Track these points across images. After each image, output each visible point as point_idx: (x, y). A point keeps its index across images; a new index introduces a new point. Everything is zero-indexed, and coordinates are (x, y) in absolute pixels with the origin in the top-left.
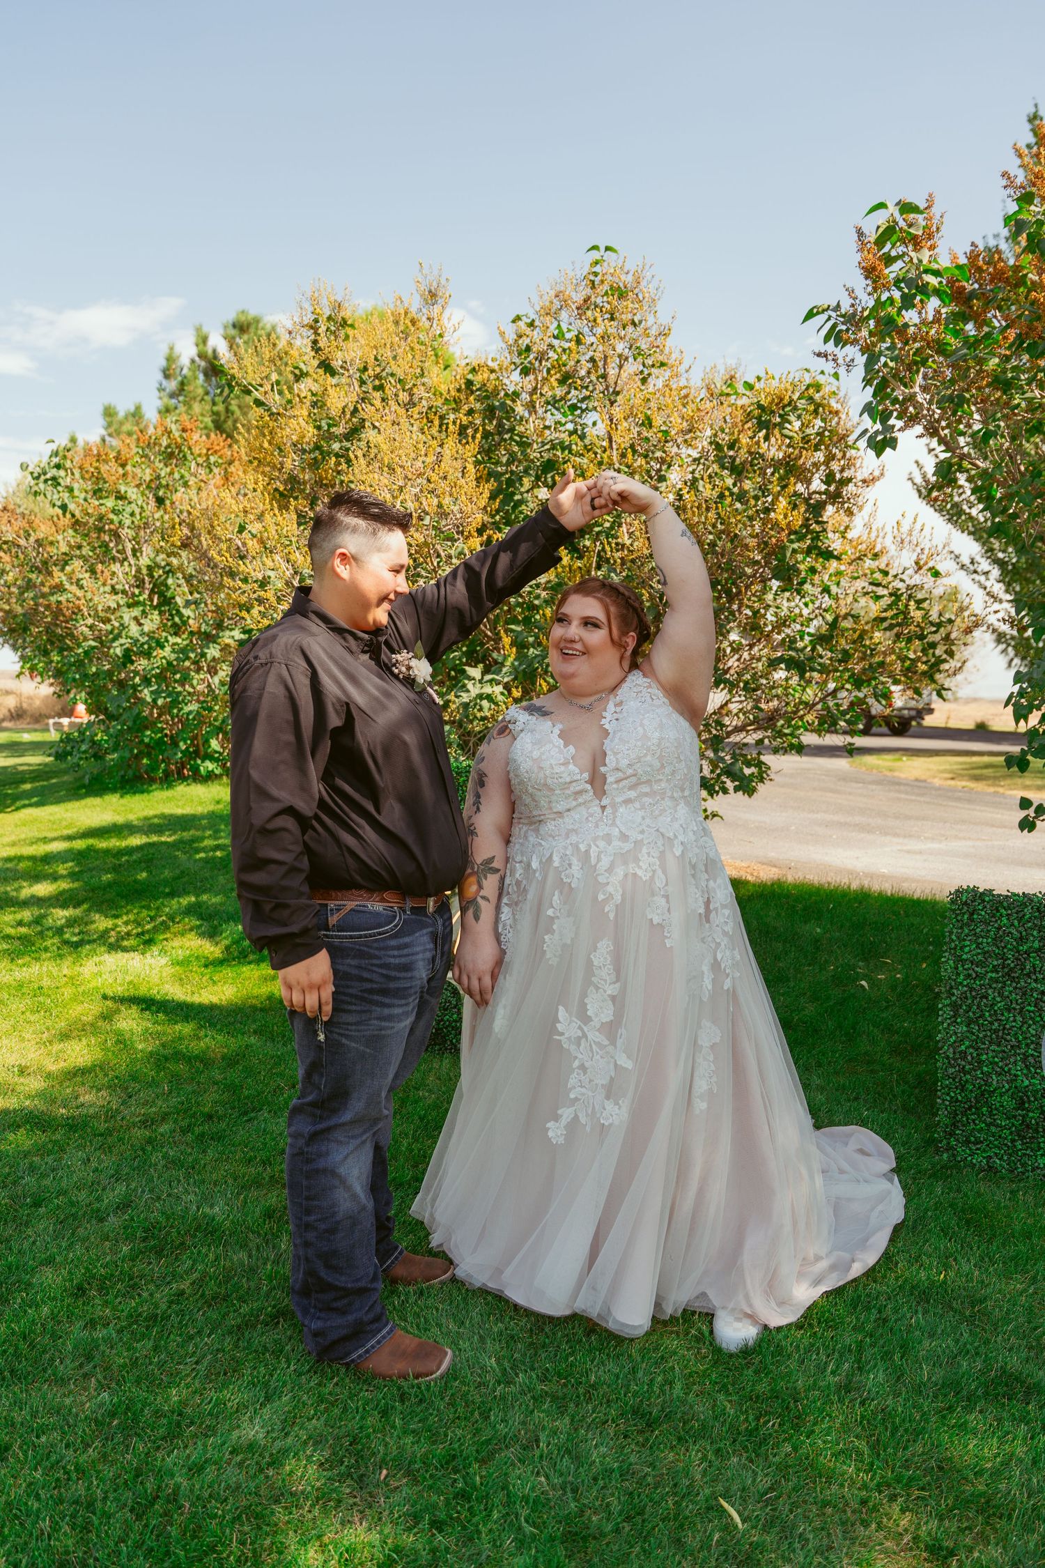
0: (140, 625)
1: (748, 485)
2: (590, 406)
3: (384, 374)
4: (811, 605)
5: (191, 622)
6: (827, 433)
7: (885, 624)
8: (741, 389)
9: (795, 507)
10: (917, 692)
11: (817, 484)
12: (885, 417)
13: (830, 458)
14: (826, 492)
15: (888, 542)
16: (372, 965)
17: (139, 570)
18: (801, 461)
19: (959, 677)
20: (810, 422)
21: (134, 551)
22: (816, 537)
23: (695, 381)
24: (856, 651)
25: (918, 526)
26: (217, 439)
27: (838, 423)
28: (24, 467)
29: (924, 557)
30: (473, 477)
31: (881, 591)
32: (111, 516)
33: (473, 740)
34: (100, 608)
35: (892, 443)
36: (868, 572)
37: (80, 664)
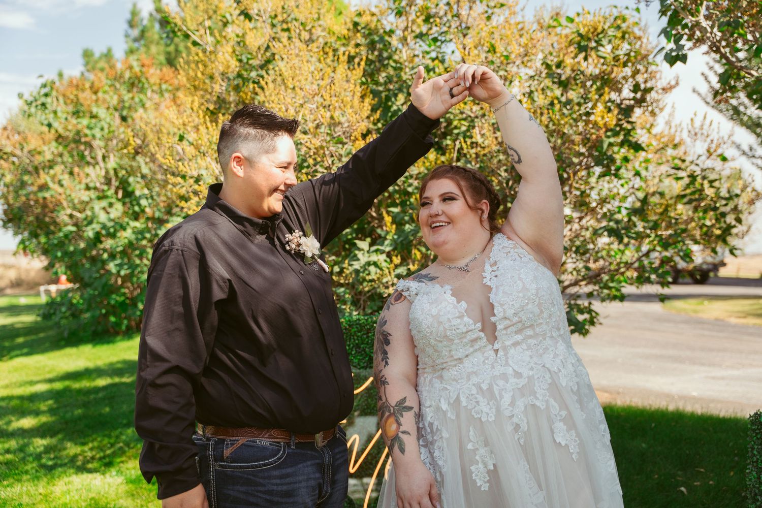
0: (108, 213)
1: (572, 95)
2: (448, 39)
3: (289, 19)
4: (626, 186)
5: (148, 210)
6: (632, 54)
7: (685, 200)
8: (563, 21)
9: (609, 110)
10: (714, 251)
11: (627, 93)
12: (677, 40)
13: (636, 72)
14: (634, 99)
15: (685, 135)
16: (257, 491)
17: (107, 172)
18: (613, 76)
19: (746, 238)
20: (619, 45)
21: (104, 157)
22: (628, 133)
23: (529, 17)
24: (663, 220)
25: (707, 122)
26: (167, 70)
27: (641, 46)
28: (20, 96)
29: (714, 146)
30: (359, 94)
31: (681, 174)
32: (87, 131)
33: (363, 298)
34: (76, 201)
35: (684, 59)
36: (670, 159)
37: (61, 244)
